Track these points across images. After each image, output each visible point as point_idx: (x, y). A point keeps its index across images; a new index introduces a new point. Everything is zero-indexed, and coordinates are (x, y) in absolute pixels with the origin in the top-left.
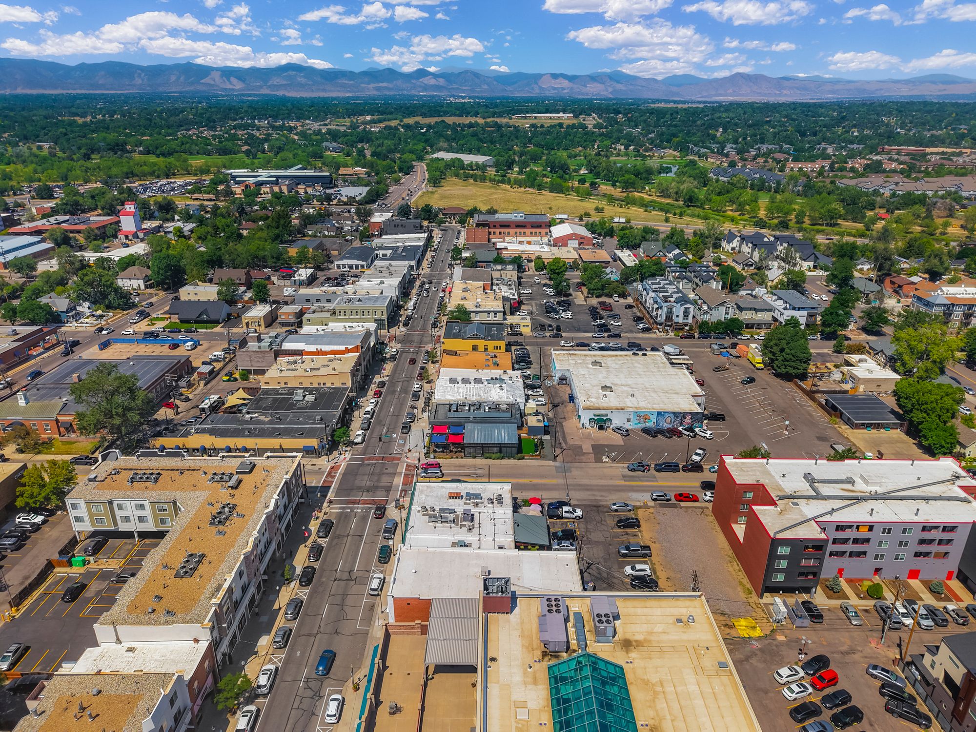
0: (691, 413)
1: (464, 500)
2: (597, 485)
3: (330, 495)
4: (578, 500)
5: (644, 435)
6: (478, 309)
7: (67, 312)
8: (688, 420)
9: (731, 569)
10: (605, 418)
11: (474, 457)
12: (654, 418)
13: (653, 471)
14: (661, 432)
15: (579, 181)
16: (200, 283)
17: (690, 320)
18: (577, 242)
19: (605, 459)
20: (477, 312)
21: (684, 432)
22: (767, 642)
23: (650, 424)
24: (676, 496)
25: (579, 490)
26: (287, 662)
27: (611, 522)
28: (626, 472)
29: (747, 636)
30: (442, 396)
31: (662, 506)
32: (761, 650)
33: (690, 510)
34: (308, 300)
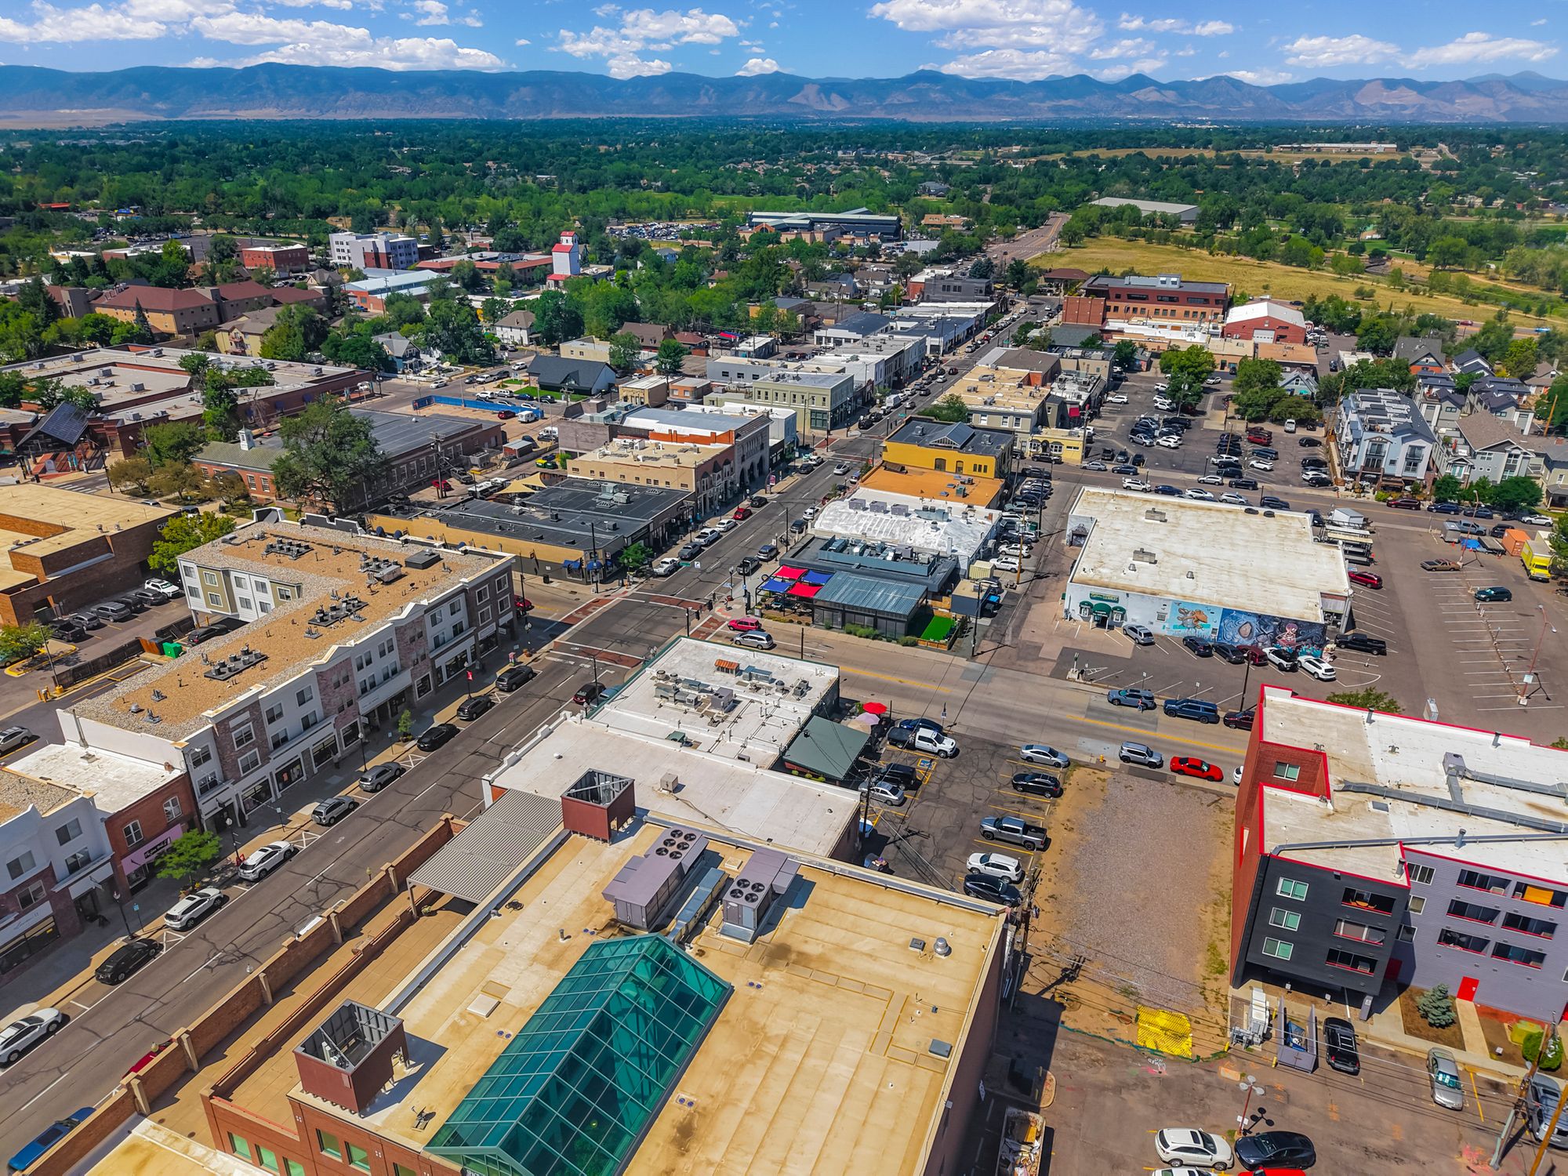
0: (1296, 622)
1: (740, 678)
2: (1025, 713)
3: (562, 638)
4: (968, 728)
5: (1187, 651)
6: (987, 408)
7: (404, 358)
8: (1289, 636)
9: (1208, 917)
10: (1112, 605)
11: (830, 628)
12: (1214, 622)
13: (1159, 713)
14: (1223, 650)
15: (1351, 250)
16: (597, 340)
17: (1420, 473)
18: (1272, 334)
19: (1073, 674)
20: (984, 413)
21: (1272, 657)
22: (1189, 1071)
23: (1206, 632)
24: (1174, 760)
25: (984, 713)
26: (315, 847)
27: (1006, 775)
28: (1104, 704)
29: (1150, 1045)
30: (827, 525)
31: (1132, 772)
32: (1166, 1084)
33: (1190, 793)
34: (725, 374)
